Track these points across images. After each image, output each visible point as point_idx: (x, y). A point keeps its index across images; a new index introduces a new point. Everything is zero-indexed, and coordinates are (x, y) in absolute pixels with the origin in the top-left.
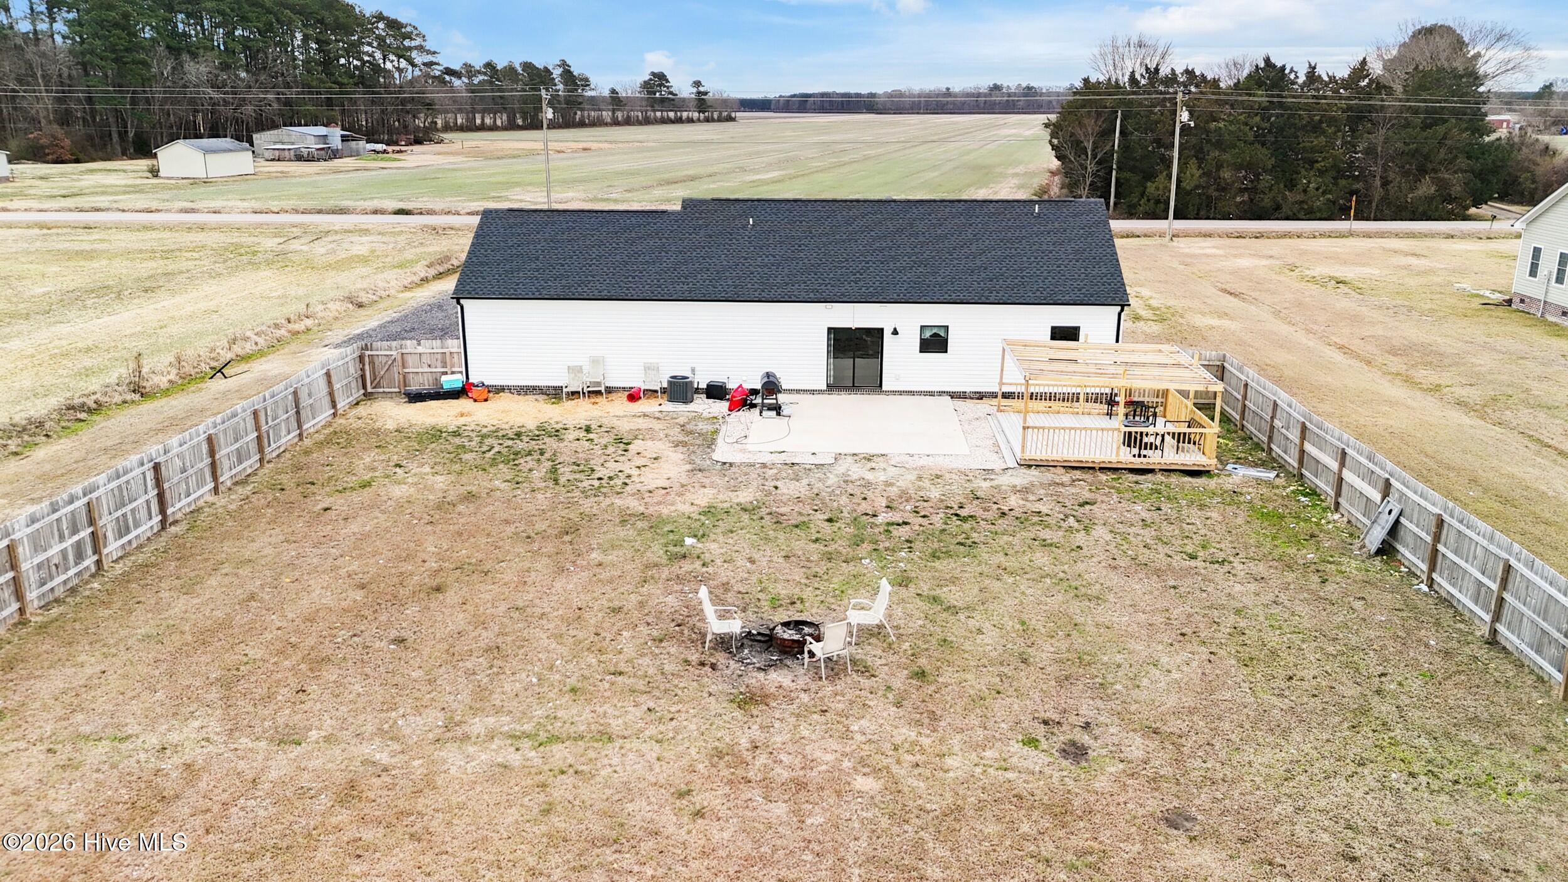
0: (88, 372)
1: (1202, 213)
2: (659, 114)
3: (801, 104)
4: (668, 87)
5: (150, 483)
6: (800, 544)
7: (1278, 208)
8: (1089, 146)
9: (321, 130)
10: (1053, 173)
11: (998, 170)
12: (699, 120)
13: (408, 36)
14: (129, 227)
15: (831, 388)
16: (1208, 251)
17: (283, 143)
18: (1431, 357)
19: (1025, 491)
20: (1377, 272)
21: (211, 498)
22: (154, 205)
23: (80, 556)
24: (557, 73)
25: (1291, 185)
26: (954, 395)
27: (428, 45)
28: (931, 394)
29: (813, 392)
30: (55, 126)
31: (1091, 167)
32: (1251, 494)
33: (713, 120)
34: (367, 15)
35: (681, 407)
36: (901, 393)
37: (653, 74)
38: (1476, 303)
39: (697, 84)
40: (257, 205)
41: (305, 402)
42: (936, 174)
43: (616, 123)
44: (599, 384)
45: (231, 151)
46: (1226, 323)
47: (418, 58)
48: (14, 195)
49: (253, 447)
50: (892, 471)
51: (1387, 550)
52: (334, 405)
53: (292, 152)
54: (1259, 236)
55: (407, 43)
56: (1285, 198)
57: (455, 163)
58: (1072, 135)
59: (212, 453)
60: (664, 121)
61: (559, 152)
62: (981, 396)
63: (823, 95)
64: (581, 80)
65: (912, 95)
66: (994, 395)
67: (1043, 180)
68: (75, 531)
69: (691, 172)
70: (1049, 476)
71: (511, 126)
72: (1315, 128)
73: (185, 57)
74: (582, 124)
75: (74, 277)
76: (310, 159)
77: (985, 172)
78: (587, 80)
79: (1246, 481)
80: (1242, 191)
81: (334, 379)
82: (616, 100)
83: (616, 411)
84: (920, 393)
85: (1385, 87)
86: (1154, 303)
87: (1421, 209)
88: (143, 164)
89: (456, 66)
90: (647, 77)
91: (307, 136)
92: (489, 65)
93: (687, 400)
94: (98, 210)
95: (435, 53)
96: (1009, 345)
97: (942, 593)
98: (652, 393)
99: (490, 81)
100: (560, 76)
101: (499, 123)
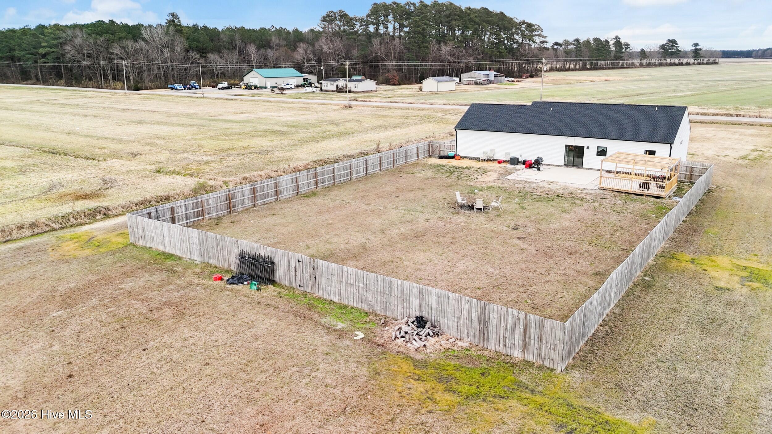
0: (369, 146)
2: (669, 61)
4: (676, 47)
5: (365, 164)
9: (487, 72)
12: (694, 64)
13: (534, 30)
14: (402, 109)
15: (565, 165)
17: (472, 78)
21: (378, 171)
22: (413, 101)
23: (347, 176)
24: (611, 43)
27: (544, 34)
28: (599, 170)
29: (559, 166)
30: (395, 72)
33: (703, 64)
34: (518, 22)
35: (512, 166)
36: (589, 169)
37: (669, 41)
39: (696, 44)
40: (445, 102)
41: (409, 153)
43: (642, 66)
44: (491, 157)
45: (447, 81)
47: (538, 40)
48: (374, 96)
49: (392, 162)
52: (418, 157)
53: (474, 82)
55: (534, 33)
59: (380, 161)
60: (671, 65)
64: (625, 45)
68: (347, 170)
71: (584, 68)
73: (442, 44)
74: (622, 67)
75: (378, 122)
76: (480, 84)
78: (628, 45)
81: (419, 149)
82: (643, 54)
84: (596, 170)
88: (417, 86)
89: (560, 41)
90: (665, 43)
91: (480, 75)
92: (577, 40)
93: (515, 164)
94: (396, 102)
95: (546, 37)
98: (505, 162)
99: (576, 48)
100: (614, 44)
101: (577, 67)
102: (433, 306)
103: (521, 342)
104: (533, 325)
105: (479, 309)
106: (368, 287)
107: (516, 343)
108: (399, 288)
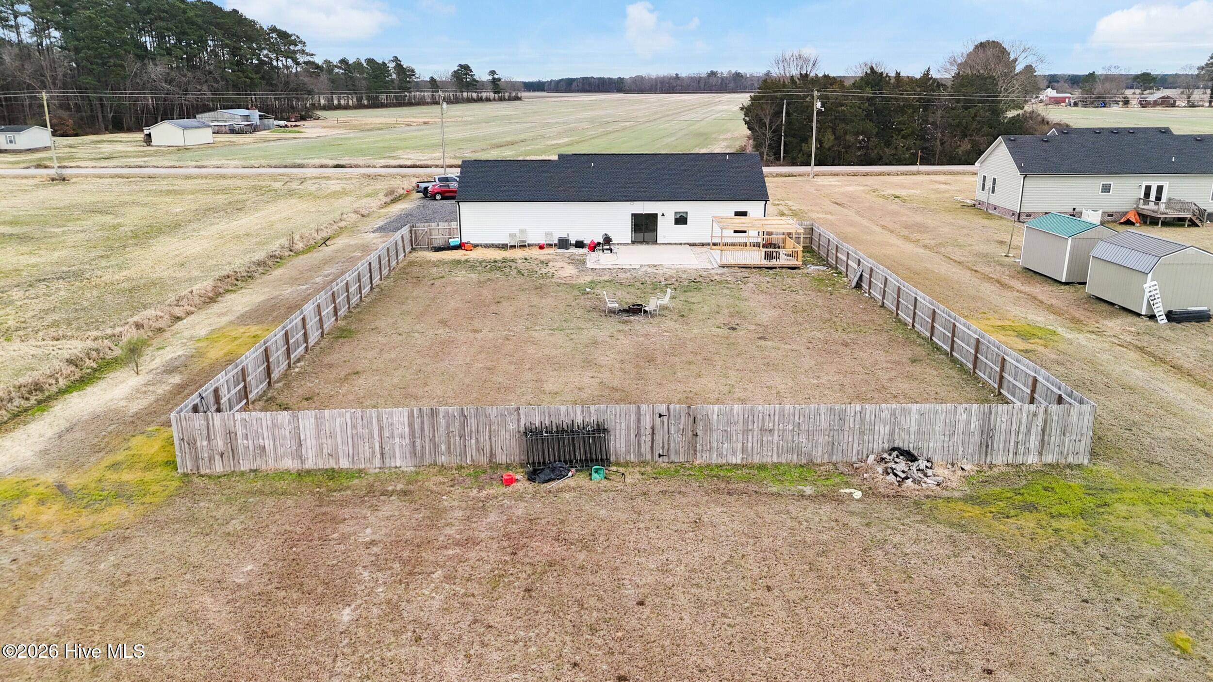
0: (261, 243)
1: (836, 162)
2: (465, 95)
3: (568, 86)
4: (472, 76)
5: (368, 270)
6: (632, 290)
7: (881, 158)
8: (768, 122)
9: (244, 112)
10: (749, 138)
11: (714, 136)
12: (494, 100)
13: (293, 43)
15: (633, 242)
16: (833, 183)
17: (218, 121)
18: (921, 228)
19: (721, 275)
20: (918, 192)
21: (379, 281)
23: (357, 294)
24: (392, 65)
25: (888, 144)
26: (691, 245)
27: (308, 49)
28: (680, 244)
29: (625, 244)
30: (61, 111)
31: (769, 135)
32: (815, 274)
33: (505, 100)
34: (265, 28)
35: (565, 251)
36: (666, 244)
37: (461, 66)
38: (959, 206)
39: (493, 73)
41: (398, 247)
42: (673, 139)
43: (434, 102)
44: (524, 242)
45: (199, 127)
46: (829, 217)
47: (302, 59)
49: (388, 263)
50: (665, 270)
51: (858, 286)
53: (227, 128)
54: (866, 175)
55: (292, 47)
56: (884, 152)
57: (342, 134)
58: (757, 115)
59: (380, 263)
60: (470, 100)
61: (408, 125)
62: (703, 245)
63: (584, 79)
64: (409, 71)
65: (650, 79)
66: (708, 244)
67: (742, 142)
68: (356, 283)
69: (508, 139)
70: (732, 270)
72: (902, 110)
74: (410, 104)
77: (704, 136)
78: (413, 71)
79: (814, 270)
80: (859, 148)
81: (404, 239)
82: (433, 84)
83: (535, 252)
84: (675, 244)
85: (942, 85)
86: (793, 208)
87: (963, 158)
90: (456, 69)
92: (344, 61)
93: (567, 249)
95: (312, 55)
96: (715, 219)
97: (689, 300)
98: (550, 245)
99: (345, 74)
100: (395, 68)
101: (351, 103)
102: (912, 430)
103: (1037, 443)
104: (1055, 418)
105: (981, 416)
106: (802, 428)
107: (1032, 446)
108: (858, 416)
